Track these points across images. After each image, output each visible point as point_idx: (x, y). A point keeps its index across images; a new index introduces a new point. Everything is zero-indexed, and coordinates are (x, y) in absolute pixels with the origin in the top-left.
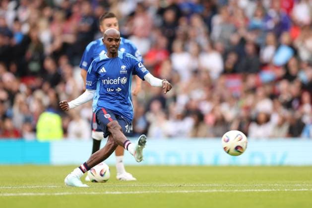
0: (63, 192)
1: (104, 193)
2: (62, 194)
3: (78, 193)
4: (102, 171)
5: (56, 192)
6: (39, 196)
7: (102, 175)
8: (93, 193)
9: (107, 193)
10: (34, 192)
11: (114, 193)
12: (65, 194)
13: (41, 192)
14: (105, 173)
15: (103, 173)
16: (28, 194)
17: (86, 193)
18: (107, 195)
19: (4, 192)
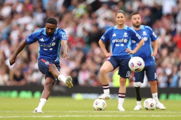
0: (128, 115)
1: (151, 116)
2: (127, 116)
3: (136, 116)
4: (152, 104)
5: (124, 115)
6: (114, 117)
7: (151, 106)
8: (145, 116)
9: (153, 116)
10: (112, 115)
11: (157, 116)
12: (129, 116)
13: (116, 115)
14: (153, 105)
15: (152, 105)
16: (108, 116)
17: (141, 116)
18: (153, 117)
19: (95, 115)
